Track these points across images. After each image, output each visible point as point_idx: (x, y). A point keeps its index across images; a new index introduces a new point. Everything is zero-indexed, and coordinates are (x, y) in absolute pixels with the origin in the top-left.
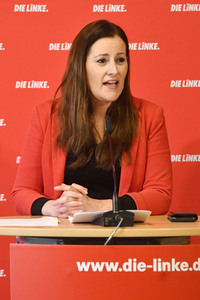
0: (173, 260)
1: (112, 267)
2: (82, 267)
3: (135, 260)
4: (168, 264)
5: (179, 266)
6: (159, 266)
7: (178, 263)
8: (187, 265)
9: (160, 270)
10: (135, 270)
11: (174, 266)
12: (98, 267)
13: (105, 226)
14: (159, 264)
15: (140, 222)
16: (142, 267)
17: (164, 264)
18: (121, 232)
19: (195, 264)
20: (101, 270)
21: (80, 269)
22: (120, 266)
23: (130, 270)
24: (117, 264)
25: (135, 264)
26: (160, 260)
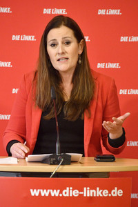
0: (98, 188)
1: (55, 193)
2: (34, 193)
3: (71, 188)
4: (94, 191)
5: (102, 193)
6: (88, 192)
7: (101, 191)
8: (107, 192)
9: (88, 195)
10: (71, 195)
11: (98, 193)
12: (45, 193)
13: (51, 164)
14: (88, 191)
15: (75, 162)
16: (76, 193)
17: (92, 191)
18: (62, 169)
19: (113, 191)
20: (47, 195)
21: (33, 194)
22: (61, 192)
23: (67, 195)
24: (59, 191)
25: (71, 191)
26: (88, 188)
